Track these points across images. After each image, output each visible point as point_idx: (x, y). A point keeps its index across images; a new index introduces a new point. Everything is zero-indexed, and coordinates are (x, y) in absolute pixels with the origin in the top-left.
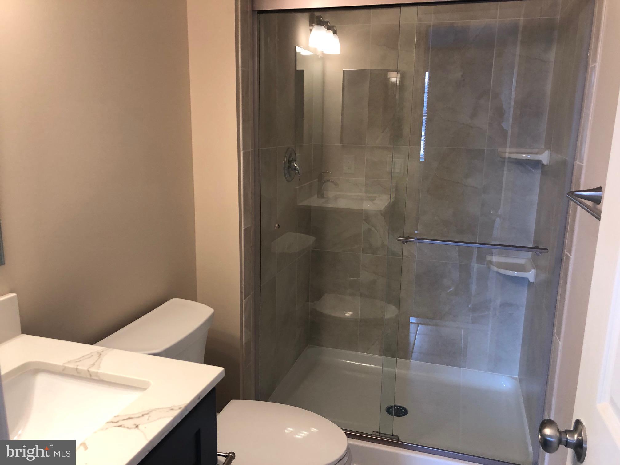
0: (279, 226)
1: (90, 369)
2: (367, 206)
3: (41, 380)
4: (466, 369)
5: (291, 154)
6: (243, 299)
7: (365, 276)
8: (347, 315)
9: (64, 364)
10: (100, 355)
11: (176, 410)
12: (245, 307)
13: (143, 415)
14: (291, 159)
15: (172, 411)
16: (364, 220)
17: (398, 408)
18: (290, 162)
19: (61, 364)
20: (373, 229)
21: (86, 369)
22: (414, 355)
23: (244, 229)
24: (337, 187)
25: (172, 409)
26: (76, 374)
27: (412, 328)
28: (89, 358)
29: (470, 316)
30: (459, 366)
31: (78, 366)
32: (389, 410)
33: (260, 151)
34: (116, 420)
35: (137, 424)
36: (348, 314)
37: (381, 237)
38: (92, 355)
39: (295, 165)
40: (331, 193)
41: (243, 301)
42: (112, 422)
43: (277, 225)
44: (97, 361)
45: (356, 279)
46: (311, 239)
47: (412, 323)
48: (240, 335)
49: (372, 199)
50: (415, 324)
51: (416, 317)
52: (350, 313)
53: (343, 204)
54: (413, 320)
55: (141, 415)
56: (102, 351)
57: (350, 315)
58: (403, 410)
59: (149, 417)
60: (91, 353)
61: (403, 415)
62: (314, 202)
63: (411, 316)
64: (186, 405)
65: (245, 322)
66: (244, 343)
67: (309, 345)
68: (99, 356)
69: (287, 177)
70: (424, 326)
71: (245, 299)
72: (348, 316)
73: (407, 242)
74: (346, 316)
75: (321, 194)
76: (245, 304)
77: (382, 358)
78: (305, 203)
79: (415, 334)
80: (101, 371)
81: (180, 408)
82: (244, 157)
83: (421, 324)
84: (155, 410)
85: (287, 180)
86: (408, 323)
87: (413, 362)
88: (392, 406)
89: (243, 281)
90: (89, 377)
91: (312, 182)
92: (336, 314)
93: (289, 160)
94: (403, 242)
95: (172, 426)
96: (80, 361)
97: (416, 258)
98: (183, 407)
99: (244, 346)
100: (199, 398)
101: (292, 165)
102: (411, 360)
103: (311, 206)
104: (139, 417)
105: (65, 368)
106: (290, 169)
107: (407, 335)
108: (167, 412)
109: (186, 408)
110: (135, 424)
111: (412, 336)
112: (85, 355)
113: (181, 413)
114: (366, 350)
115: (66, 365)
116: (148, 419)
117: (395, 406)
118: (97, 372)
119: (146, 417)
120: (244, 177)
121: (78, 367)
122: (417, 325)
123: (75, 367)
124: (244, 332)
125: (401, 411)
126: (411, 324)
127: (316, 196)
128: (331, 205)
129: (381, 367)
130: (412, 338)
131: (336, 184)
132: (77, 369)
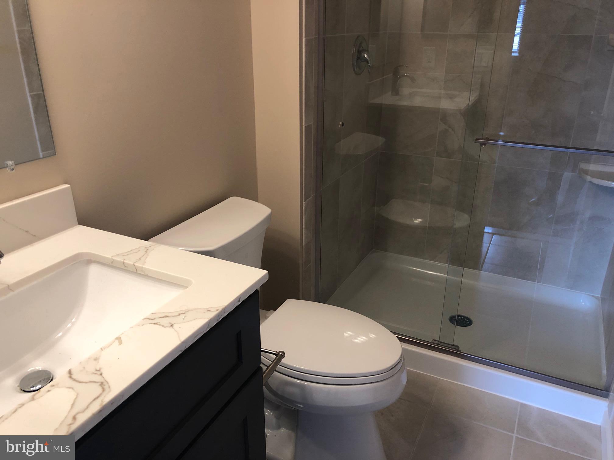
0: (343, 124)
1: (135, 264)
2: (446, 105)
3: (94, 270)
4: (541, 284)
5: (361, 44)
6: (303, 200)
7: (438, 182)
8: (415, 221)
9: (112, 256)
10: (147, 250)
11: (212, 312)
12: (306, 209)
13: (179, 315)
14: (361, 49)
15: (209, 312)
16: (440, 120)
17: (463, 318)
18: (360, 52)
19: (109, 256)
20: (450, 130)
21: (132, 263)
22: (485, 266)
23: (305, 127)
24: (414, 83)
25: (209, 311)
26: (123, 267)
27: (486, 238)
28: (137, 252)
29: (552, 229)
30: (534, 280)
31: (124, 259)
32: (452, 319)
33: (324, 39)
34: (152, 317)
35: (173, 323)
36: (418, 221)
37: (458, 140)
38: (140, 250)
39: (366, 56)
40: (406, 91)
41: (304, 203)
42: (149, 319)
43: (341, 123)
44: (143, 256)
45: (427, 184)
46: (381, 140)
47: (485, 232)
48: (299, 236)
49: (451, 97)
50: (490, 234)
51: (491, 227)
52: (420, 220)
53: (418, 102)
54: (488, 230)
55: (178, 314)
56: (150, 246)
57: (419, 222)
58: (468, 321)
59: (185, 316)
60: (139, 247)
61: (468, 326)
62: (387, 99)
63: (486, 226)
64: (224, 307)
65: (305, 224)
66: (304, 244)
67: (373, 250)
68: (145, 251)
69: (355, 69)
70: (498, 236)
71: (305, 201)
72: (417, 223)
73: (485, 144)
74: (415, 223)
75: (396, 91)
76: (305, 206)
77: (447, 266)
78: (377, 101)
79: (488, 245)
80: (145, 266)
81: (217, 310)
82: (306, 45)
83: (495, 234)
84: (192, 310)
85: (356, 73)
86: (482, 233)
87: (483, 273)
88: (454, 316)
89: (303, 182)
90: (135, 271)
91: (385, 77)
92: (404, 220)
93: (358, 50)
94: (481, 144)
95: (208, 328)
96: (127, 255)
97: (496, 164)
98: (220, 309)
99: (304, 248)
100: (239, 301)
101: (362, 55)
102: (481, 271)
103: (382, 104)
104: (176, 316)
105: (113, 261)
106: (359, 60)
107: (480, 245)
108: (204, 313)
109: (224, 310)
110: (170, 323)
111: (485, 245)
112: (133, 249)
113: (218, 315)
114: (433, 258)
115: (114, 258)
116: (184, 319)
117: (458, 316)
118: (143, 267)
119: (182, 316)
120: (306, 67)
121: (125, 261)
122: (491, 235)
123: (123, 261)
124: (304, 234)
125: (465, 321)
126: (485, 234)
127: (390, 93)
128: (405, 103)
129: (446, 276)
130: (484, 249)
131: (413, 80)
132: (124, 263)
